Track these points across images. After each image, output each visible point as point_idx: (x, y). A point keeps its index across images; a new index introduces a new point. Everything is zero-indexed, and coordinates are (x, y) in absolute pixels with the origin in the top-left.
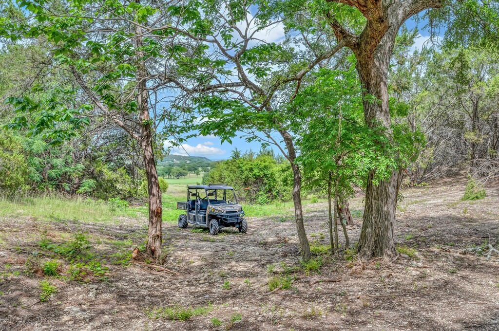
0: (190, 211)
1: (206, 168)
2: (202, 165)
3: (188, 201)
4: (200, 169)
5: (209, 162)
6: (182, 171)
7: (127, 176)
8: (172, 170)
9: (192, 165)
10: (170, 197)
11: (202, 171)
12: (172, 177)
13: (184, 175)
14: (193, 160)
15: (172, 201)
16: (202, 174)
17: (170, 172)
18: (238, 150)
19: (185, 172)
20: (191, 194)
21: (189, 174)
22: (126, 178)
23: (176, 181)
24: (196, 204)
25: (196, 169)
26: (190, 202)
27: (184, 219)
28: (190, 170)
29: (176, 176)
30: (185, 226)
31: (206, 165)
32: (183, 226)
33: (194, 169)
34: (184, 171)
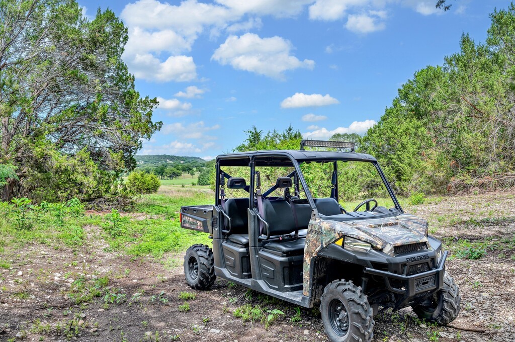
0: (225, 237)
1: (201, 168)
2: (196, 165)
3: (219, 202)
4: (195, 169)
5: (204, 162)
6: (176, 171)
7: (92, 163)
8: (166, 170)
9: (186, 165)
10: (163, 198)
11: (197, 171)
12: (166, 177)
13: (178, 176)
14: (187, 161)
15: (165, 203)
16: (197, 174)
17: (164, 172)
18: (258, 131)
19: (180, 172)
20: (226, 180)
21: (183, 175)
22: (89, 166)
23: (170, 181)
24: (251, 212)
25: (190, 169)
26: (226, 206)
27: (203, 260)
28: (184, 170)
29: (169, 177)
30: (207, 283)
31: (201, 165)
32: (201, 282)
33: (188, 169)
34: (178, 171)
